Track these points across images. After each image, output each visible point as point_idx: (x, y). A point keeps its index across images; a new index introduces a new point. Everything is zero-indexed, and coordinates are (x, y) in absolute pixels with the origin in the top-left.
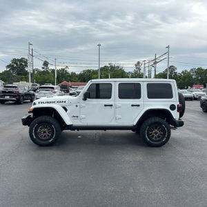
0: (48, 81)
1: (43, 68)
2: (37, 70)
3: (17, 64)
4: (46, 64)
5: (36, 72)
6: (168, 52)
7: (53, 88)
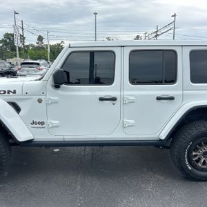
0: (43, 57)
1: (37, 43)
2: (32, 45)
3: (9, 39)
4: (40, 39)
5: (31, 48)
6: (174, 22)
7: (38, 64)
